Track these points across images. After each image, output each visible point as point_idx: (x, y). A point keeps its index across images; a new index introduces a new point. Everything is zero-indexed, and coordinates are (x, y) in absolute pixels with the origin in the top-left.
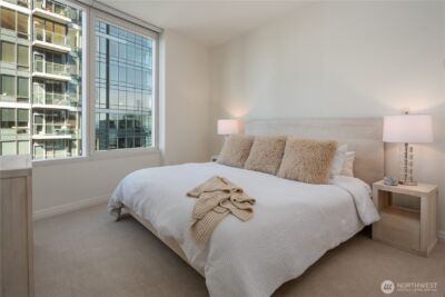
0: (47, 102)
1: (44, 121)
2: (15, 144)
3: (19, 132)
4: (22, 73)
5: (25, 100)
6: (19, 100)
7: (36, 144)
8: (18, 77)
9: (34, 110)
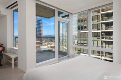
0: (106, 30)
1: (105, 35)
2: (97, 41)
3: (98, 38)
4: (99, 23)
5: (100, 30)
6: (98, 30)
7: (102, 42)
8: (98, 24)
9: (102, 32)
